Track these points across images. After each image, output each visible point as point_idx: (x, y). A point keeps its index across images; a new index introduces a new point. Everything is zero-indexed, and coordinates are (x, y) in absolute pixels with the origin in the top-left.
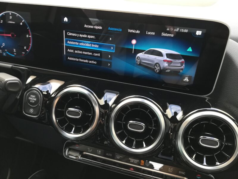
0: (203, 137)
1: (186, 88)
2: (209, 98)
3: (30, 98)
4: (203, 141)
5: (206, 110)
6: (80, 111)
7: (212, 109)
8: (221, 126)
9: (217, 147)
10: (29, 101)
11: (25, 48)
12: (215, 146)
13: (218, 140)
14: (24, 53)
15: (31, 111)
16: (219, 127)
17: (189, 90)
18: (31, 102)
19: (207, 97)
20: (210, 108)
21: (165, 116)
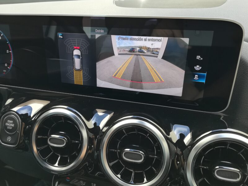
0: (219, 168)
1: (196, 103)
2: (224, 115)
3: (7, 124)
4: (219, 173)
5: (222, 131)
6: (64, 138)
7: (229, 129)
8: (242, 151)
9: (238, 180)
10: (6, 127)
11: (6, 65)
12: (236, 178)
13: (239, 170)
14: (5, 71)
15: (9, 140)
16: (239, 154)
17: (198, 105)
18: (8, 128)
19: (222, 114)
20: (226, 128)
21: (169, 140)
